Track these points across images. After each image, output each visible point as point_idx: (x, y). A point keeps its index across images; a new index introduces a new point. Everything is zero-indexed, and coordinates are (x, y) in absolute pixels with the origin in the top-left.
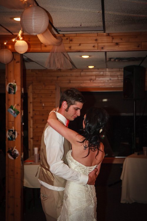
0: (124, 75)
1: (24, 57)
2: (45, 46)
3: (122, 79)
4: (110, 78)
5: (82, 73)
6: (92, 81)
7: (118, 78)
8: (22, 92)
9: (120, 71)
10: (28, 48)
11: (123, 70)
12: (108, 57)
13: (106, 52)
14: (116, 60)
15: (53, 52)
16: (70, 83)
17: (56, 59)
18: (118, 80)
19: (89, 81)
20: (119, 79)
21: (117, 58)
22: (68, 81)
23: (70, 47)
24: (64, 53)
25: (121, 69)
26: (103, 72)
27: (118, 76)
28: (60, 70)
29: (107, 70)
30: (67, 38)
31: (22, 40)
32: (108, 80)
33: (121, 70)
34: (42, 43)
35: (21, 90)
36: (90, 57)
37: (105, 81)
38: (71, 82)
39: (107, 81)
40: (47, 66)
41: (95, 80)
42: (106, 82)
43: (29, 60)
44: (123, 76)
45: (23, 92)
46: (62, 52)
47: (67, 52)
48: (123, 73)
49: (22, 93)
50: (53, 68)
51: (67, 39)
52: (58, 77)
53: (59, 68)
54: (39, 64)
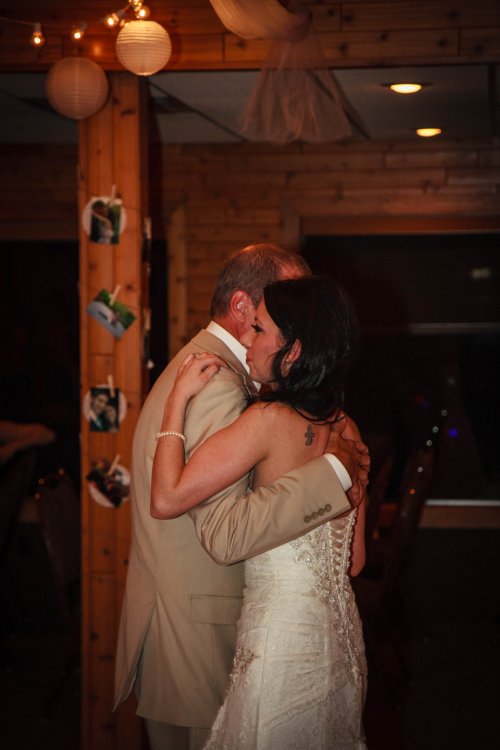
1: (155, 93)
2: (241, 44)
5: (391, 159)
6: (430, 191)
8: (144, 235)
10: (170, 50)
13: (492, 68)
15: (275, 69)
16: (339, 197)
17: (285, 101)
19: (419, 192)
22: (332, 192)
23: (343, 48)
24: (319, 73)
26: (478, 150)
28: (299, 145)
29: (497, 141)
30: (330, 7)
31: (145, 19)
34: (229, 32)
35: (143, 226)
36: (429, 88)
37: (486, 189)
38: (346, 193)
39: (494, 190)
40: (246, 129)
41: (446, 185)
42: (491, 195)
43: (174, 105)
45: (149, 236)
46: (308, 71)
47: (331, 68)
49: (146, 241)
50: (271, 136)
51: (331, 13)
52: (290, 175)
53: (296, 137)
54: (212, 121)
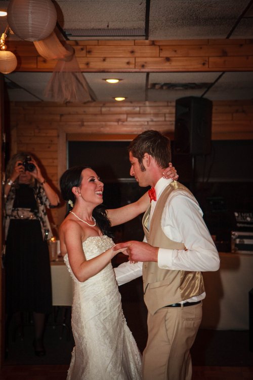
0: (176, 113)
1: (7, 80)
2: (45, 61)
3: (174, 119)
4: (152, 117)
5: (104, 109)
6: (120, 123)
7: (165, 117)
8: (3, 140)
9: (168, 106)
10: (16, 63)
11: (174, 104)
12: (150, 82)
13: (148, 74)
14: (164, 88)
15: (59, 72)
16: (83, 125)
17: (63, 85)
18: (165, 121)
19: (116, 124)
20: (167, 119)
21: (165, 84)
22: (80, 123)
23: (87, 64)
24: (77, 74)
25: (170, 102)
26: (140, 107)
27: (165, 114)
28: (67, 103)
29: (147, 103)
30: (82, 47)
31: (6, 50)
32: (148, 122)
33: (169, 104)
34: (39, 56)
35: (2, 137)
36: (122, 81)
37: (143, 123)
38: (85, 123)
39: (146, 123)
40: (46, 97)
41: (127, 121)
42: (145, 125)
43: (15, 85)
44: (174, 115)
45: (5, 141)
46: (73, 73)
47: (82, 72)
48: (174, 110)
49: (4, 143)
50: (57, 99)
51: (82, 49)
52: (62, 115)
53: (68, 100)
54: (30, 93)
